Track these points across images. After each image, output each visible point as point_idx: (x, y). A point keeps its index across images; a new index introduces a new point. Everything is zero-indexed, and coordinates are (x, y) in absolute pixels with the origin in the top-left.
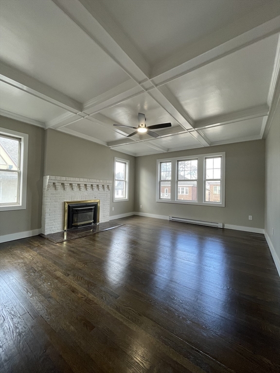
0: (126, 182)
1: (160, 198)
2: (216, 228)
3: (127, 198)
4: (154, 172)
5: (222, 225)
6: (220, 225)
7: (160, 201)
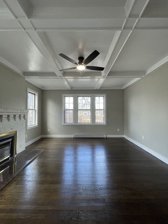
0: (35, 110)
1: (65, 123)
2: (103, 138)
3: (37, 124)
4: (60, 103)
5: (106, 136)
6: (105, 136)
7: (65, 124)
